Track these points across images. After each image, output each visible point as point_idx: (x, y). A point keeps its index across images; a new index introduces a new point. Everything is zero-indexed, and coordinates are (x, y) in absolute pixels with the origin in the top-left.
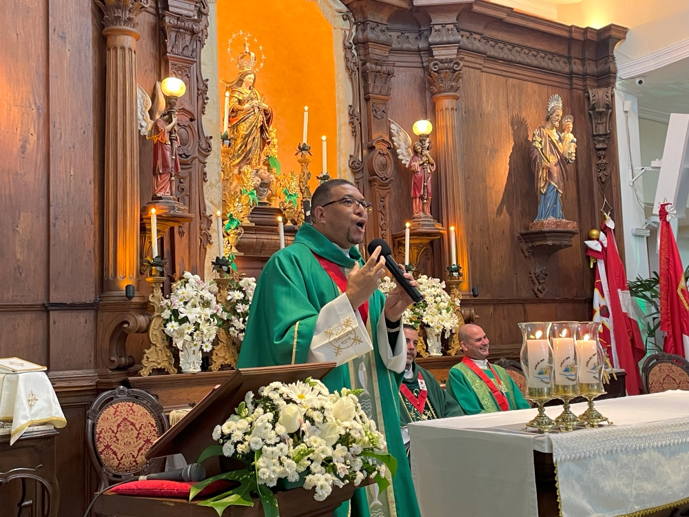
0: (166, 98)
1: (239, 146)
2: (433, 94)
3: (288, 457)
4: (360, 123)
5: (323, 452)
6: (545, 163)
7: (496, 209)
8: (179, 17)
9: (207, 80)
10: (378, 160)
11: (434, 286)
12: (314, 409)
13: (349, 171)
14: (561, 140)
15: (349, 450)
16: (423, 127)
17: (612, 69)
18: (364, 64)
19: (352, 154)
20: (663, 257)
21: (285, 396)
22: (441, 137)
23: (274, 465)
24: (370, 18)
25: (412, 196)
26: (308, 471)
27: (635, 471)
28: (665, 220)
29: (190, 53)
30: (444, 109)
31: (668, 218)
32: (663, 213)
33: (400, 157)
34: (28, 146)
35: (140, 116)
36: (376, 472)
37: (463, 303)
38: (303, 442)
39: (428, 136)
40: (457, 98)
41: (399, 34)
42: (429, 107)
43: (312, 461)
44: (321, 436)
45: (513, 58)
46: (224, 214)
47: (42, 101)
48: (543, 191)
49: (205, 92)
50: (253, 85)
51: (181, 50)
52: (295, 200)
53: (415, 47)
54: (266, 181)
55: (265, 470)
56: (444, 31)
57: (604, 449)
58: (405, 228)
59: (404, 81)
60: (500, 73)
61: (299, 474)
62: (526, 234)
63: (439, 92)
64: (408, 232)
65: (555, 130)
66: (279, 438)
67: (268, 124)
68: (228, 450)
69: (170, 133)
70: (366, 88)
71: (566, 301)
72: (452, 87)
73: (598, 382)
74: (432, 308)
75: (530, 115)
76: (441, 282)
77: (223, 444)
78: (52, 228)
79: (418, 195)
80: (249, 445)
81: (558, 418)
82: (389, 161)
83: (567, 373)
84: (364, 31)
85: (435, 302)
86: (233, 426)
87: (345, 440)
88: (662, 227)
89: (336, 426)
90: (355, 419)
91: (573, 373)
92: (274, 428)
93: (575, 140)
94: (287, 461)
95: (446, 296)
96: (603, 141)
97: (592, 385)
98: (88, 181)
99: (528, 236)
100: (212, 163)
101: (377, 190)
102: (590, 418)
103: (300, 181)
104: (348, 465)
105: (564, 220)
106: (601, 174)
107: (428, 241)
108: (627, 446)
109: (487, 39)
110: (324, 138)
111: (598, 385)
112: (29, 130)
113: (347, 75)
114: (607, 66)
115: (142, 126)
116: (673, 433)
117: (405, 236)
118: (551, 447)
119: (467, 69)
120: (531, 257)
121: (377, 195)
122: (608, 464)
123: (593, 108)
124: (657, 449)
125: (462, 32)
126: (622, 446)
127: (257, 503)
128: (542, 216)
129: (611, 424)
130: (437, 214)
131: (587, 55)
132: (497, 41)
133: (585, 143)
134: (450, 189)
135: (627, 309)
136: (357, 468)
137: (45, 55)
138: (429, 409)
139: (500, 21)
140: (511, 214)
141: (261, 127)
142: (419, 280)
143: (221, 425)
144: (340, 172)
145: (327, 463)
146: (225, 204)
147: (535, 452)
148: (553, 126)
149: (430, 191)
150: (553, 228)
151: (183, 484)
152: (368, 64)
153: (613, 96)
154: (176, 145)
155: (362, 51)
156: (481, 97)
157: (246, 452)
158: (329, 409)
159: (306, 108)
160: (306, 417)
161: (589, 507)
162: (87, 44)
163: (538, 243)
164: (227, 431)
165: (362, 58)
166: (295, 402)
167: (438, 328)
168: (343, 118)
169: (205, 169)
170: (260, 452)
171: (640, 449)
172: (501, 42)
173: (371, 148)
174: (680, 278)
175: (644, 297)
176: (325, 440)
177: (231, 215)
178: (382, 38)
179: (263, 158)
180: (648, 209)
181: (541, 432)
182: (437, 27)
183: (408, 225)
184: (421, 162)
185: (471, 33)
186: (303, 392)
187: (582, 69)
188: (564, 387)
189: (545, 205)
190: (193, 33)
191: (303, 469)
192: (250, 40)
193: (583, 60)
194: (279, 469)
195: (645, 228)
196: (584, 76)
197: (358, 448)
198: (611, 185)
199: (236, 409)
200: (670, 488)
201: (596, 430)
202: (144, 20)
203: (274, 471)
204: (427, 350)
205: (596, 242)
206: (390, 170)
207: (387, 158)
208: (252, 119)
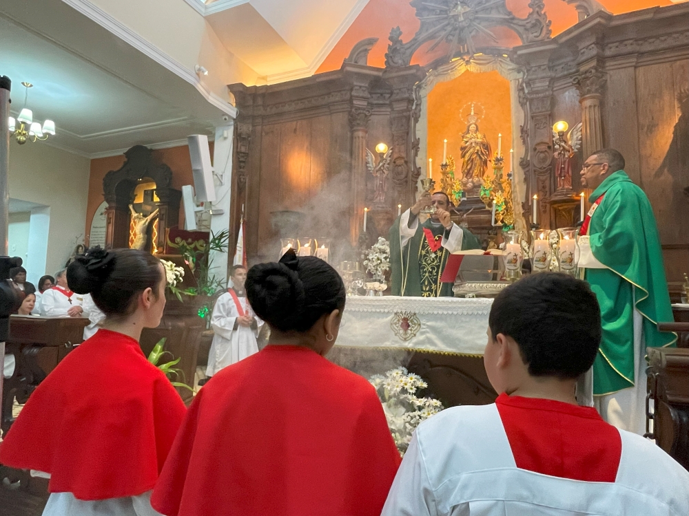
8: (398, 112)
9: (419, 138)
10: (538, 156)
19: (523, 156)
24: (533, 65)
30: (584, 108)
49: (418, 145)
51: (400, 128)
56: (587, 51)
72: (588, 91)
82: (548, 156)
101: (537, 177)
109: (644, 40)
110: (511, 151)
119: (614, 71)
140: (674, 174)
168: (516, 134)
169: (417, 185)
172: (664, 35)
178: (542, 74)
184: (560, 152)
190: (406, 117)
206: (548, 162)
207: (546, 153)
208: (472, 150)
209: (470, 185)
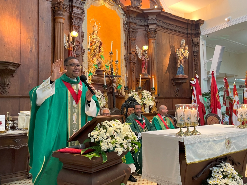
0: (72, 37)
1: (93, 52)
2: (148, 38)
3: (110, 143)
4: (127, 46)
5: (120, 141)
6: (180, 59)
7: (165, 72)
8: (76, 14)
9: (84, 32)
10: (132, 57)
11: (147, 93)
12: (118, 129)
13: (124, 60)
14: (184, 52)
15: (127, 141)
16: (145, 47)
17: (199, 32)
18: (129, 29)
19: (125, 55)
20: (212, 86)
21: (109, 125)
22: (150, 51)
23: (106, 145)
24: (131, 16)
25: (142, 67)
26: (116, 147)
27: (207, 147)
28: (213, 76)
29: (79, 25)
30: (151, 42)
31: (214, 75)
32: (213, 74)
33: (139, 56)
34: (32, 50)
35: (65, 42)
36: (135, 147)
37: (156, 98)
38: (114, 138)
39: (147, 50)
40: (155, 40)
41: (139, 20)
42: (147, 42)
43: (117, 144)
44: (119, 137)
45: (172, 28)
46: (88, 71)
47: (36, 37)
48: (179, 67)
49: (83, 36)
50: (97, 34)
51: (77, 23)
52: (108, 68)
53: (144, 25)
54: (100, 62)
55: (103, 146)
56: (152, 20)
57: (198, 141)
58: (140, 76)
59: (140, 35)
60: (167, 32)
61: (113, 148)
62: (174, 79)
63: (150, 38)
64: (140, 78)
65: (183, 49)
66: (107, 137)
67: (101, 46)
68: (92, 140)
69: (73, 47)
70: (129, 36)
71: (184, 98)
72: (154, 36)
73: (197, 122)
74: (147, 99)
75: (176, 45)
76: (149, 92)
77: (91, 138)
78: (39, 74)
79: (144, 67)
80: (99, 139)
81: (185, 132)
82: (135, 57)
83: (188, 119)
84: (129, 19)
85: (148, 98)
86: (94, 133)
87: (126, 138)
88: (212, 78)
89: (124, 134)
90: (129, 132)
91: (190, 119)
92: (106, 134)
93: (188, 52)
94: (110, 144)
95: (151, 96)
96: (196, 53)
97: (195, 123)
98: (50, 61)
99: (174, 80)
100: (85, 56)
101: (132, 65)
102: (194, 132)
103: (110, 62)
104: (127, 145)
105: (185, 75)
106: (195, 62)
107: (146, 80)
108: (205, 140)
109: (164, 23)
110: (117, 50)
111: (197, 123)
112: (33, 45)
113: (124, 32)
114: (198, 31)
115: (65, 45)
116: (218, 137)
117: (139, 79)
118: (184, 140)
119: (158, 31)
120: (175, 86)
121: (132, 67)
122: (200, 145)
123: (194, 43)
124: (213, 141)
125: (157, 21)
126: (204, 140)
127: (101, 156)
128: (178, 74)
129: (200, 134)
130: (149, 73)
131: (193, 28)
132: (167, 23)
133: (191, 54)
134: (152, 65)
135: (201, 101)
136: (130, 146)
137: (37, 24)
138: (146, 128)
139: (168, 17)
140: (169, 73)
141: (99, 46)
142: (143, 91)
143: (90, 133)
144: (121, 60)
145: (121, 145)
146: (88, 68)
147: (179, 142)
148: (182, 48)
149: (147, 66)
150: (181, 77)
151: (79, 150)
152: (130, 29)
153: (199, 40)
154: (75, 51)
155: (128, 25)
156: (162, 39)
157: (98, 141)
158: (122, 129)
159: (112, 41)
160: (115, 131)
161: (194, 158)
162: (50, 21)
163: (177, 82)
164: (92, 135)
165: (128, 27)
166: (112, 127)
167: (148, 105)
168: (123, 45)
169: (83, 58)
170: (102, 141)
171: (208, 141)
172: (168, 24)
173: (130, 53)
174: (217, 92)
175: (206, 97)
176: (121, 138)
177: (90, 72)
178: (134, 21)
179: (99, 55)
180: (208, 73)
181: (180, 136)
182: (150, 19)
183: (140, 75)
184: (145, 58)
185: (160, 21)
186: (114, 124)
187: (191, 32)
188: (188, 123)
189: (179, 71)
190: (80, 19)
191: (114, 146)
192: (96, 21)
193: (191, 29)
194: (107, 146)
195: (207, 78)
196: (191, 34)
197: (130, 140)
198: (198, 65)
199: (95, 128)
200: (217, 152)
201: (196, 136)
202: (66, 14)
203: (106, 147)
204: (145, 111)
205: (193, 82)
206: (136, 60)
208: (96, 44)
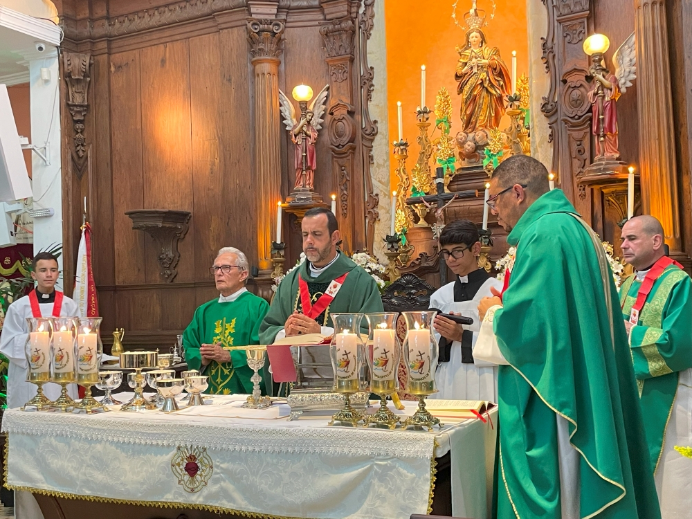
9: (372, 68)
19: (547, 95)
34: (214, 167)
49: (371, 80)
69: (302, 134)
100: (380, 145)
112: (214, 156)
122: (61, 445)
169: (372, 153)
173: (565, 82)
177: (415, 189)
200: (123, 484)
207: (582, 89)
208: (472, 81)
209: (469, 146)
